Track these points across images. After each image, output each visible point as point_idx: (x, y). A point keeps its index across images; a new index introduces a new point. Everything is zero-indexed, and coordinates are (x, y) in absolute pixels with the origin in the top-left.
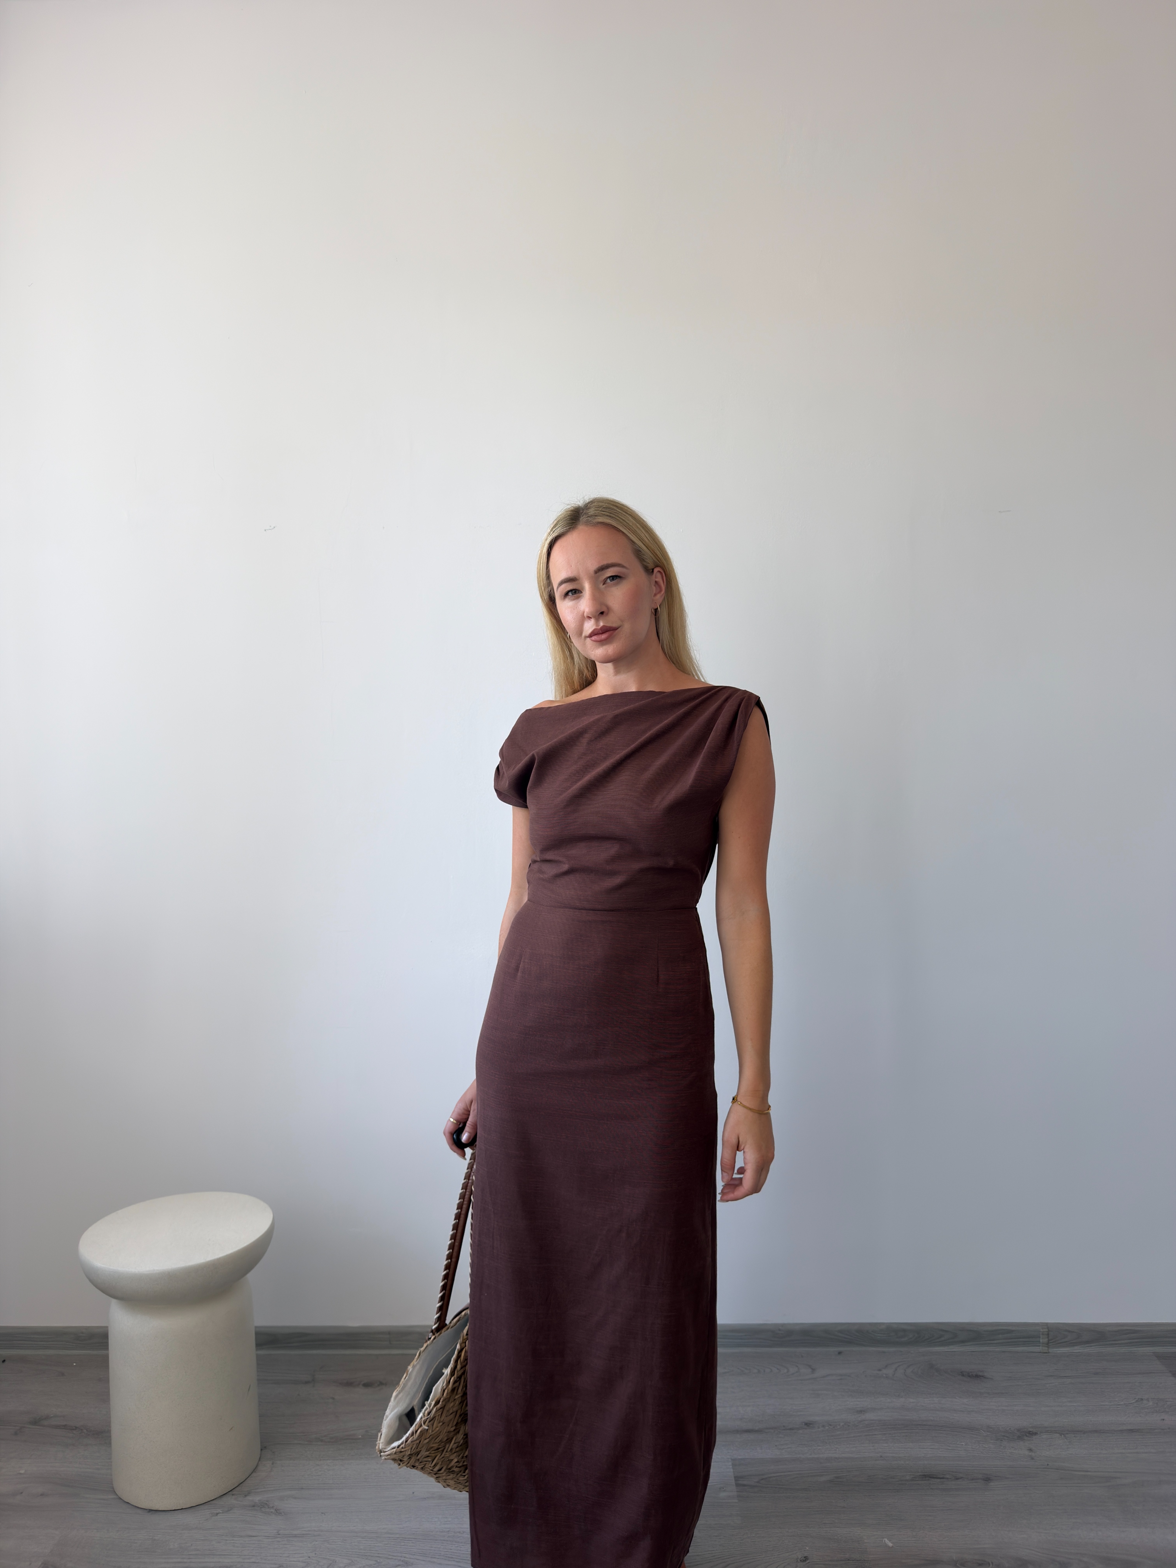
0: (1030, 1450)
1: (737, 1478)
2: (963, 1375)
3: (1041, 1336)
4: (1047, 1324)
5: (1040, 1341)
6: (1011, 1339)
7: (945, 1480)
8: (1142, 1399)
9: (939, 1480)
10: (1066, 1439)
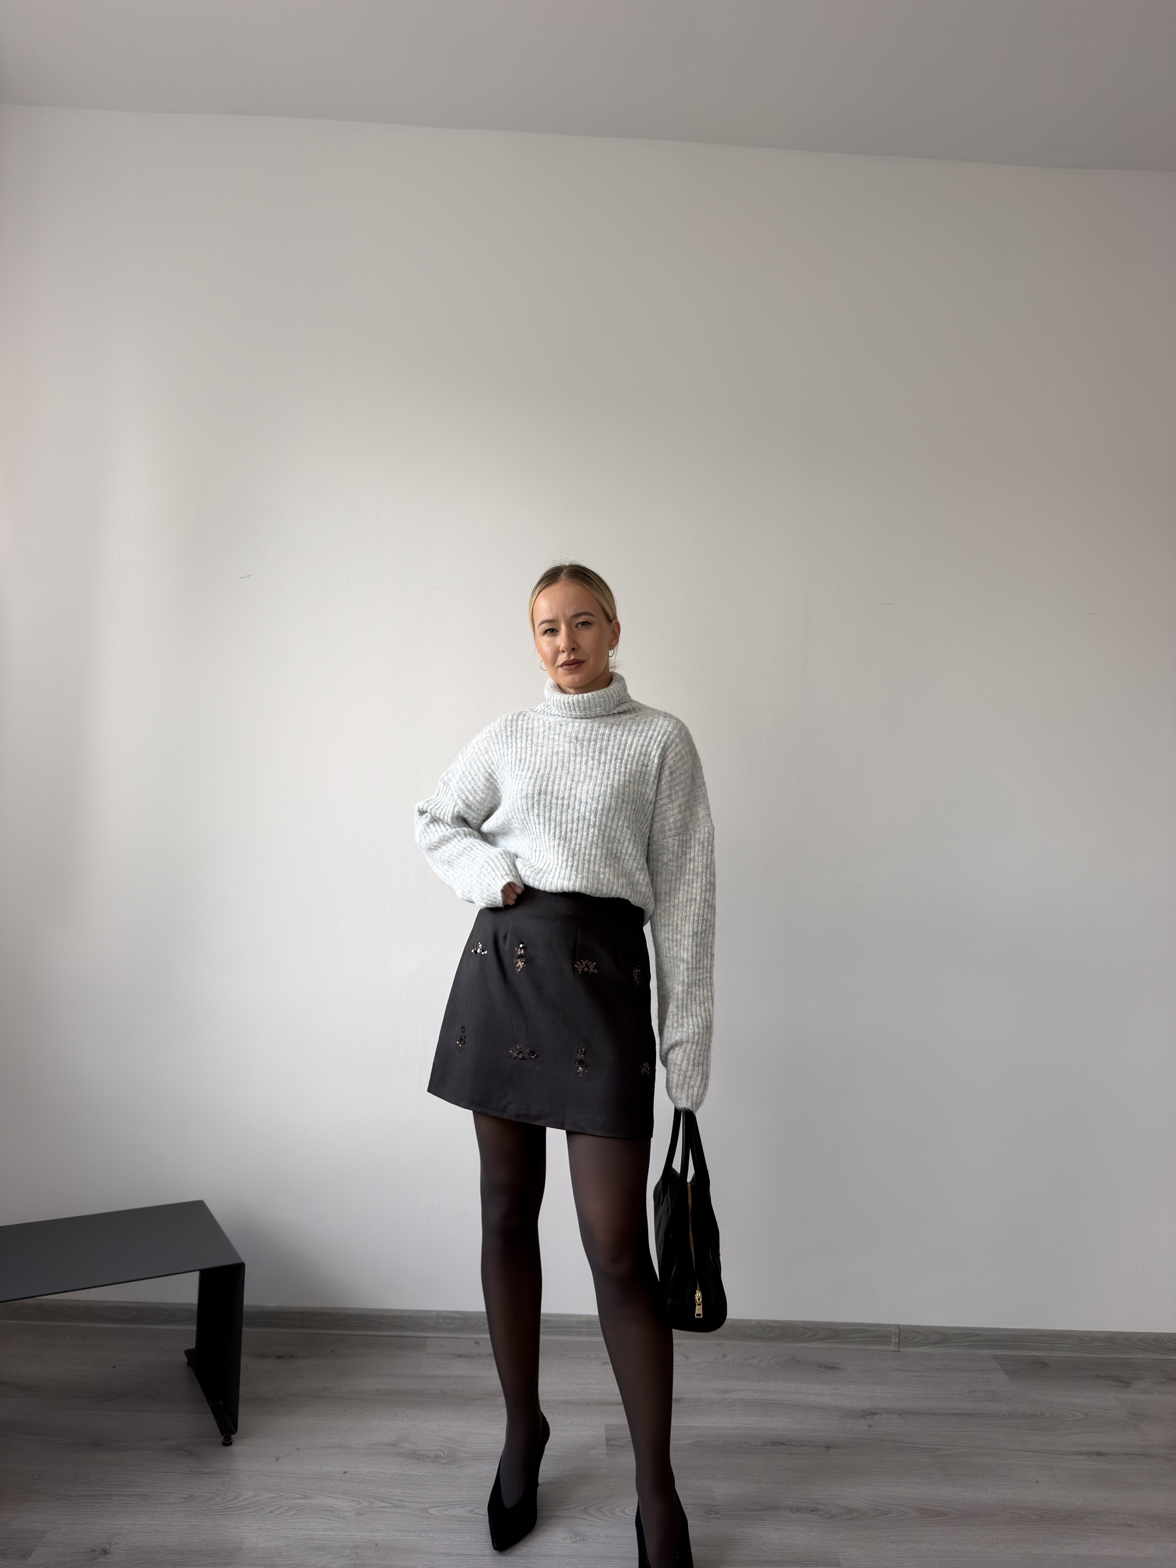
0: (870, 1426)
1: (608, 1440)
2: (820, 1367)
3: (893, 1336)
4: (899, 1326)
5: (891, 1341)
6: (867, 1338)
7: (791, 1446)
8: (975, 1391)
9: (787, 1446)
10: (903, 1418)
